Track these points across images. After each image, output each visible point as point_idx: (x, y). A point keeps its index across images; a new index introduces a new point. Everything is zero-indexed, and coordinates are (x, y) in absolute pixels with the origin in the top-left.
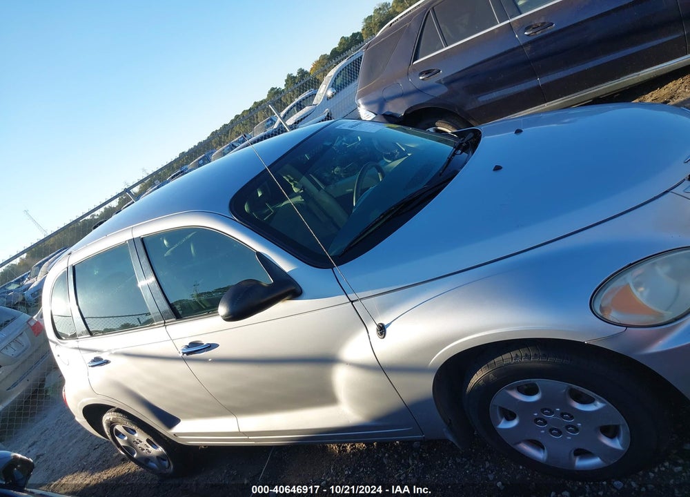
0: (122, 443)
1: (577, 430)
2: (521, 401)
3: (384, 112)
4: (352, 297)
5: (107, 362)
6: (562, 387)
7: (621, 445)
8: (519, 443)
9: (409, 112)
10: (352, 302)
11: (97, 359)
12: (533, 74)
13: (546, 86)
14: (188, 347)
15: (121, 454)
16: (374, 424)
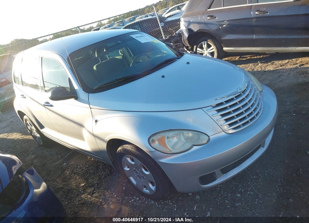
0: (29, 129)
1: (144, 179)
2: (130, 163)
3: (189, 28)
4: (91, 106)
5: (25, 98)
6: (139, 162)
7: (154, 189)
8: (130, 176)
9: (199, 31)
10: (91, 108)
11: (23, 95)
12: (253, 33)
13: (256, 40)
14: (46, 103)
15: (28, 132)
16: (93, 153)
